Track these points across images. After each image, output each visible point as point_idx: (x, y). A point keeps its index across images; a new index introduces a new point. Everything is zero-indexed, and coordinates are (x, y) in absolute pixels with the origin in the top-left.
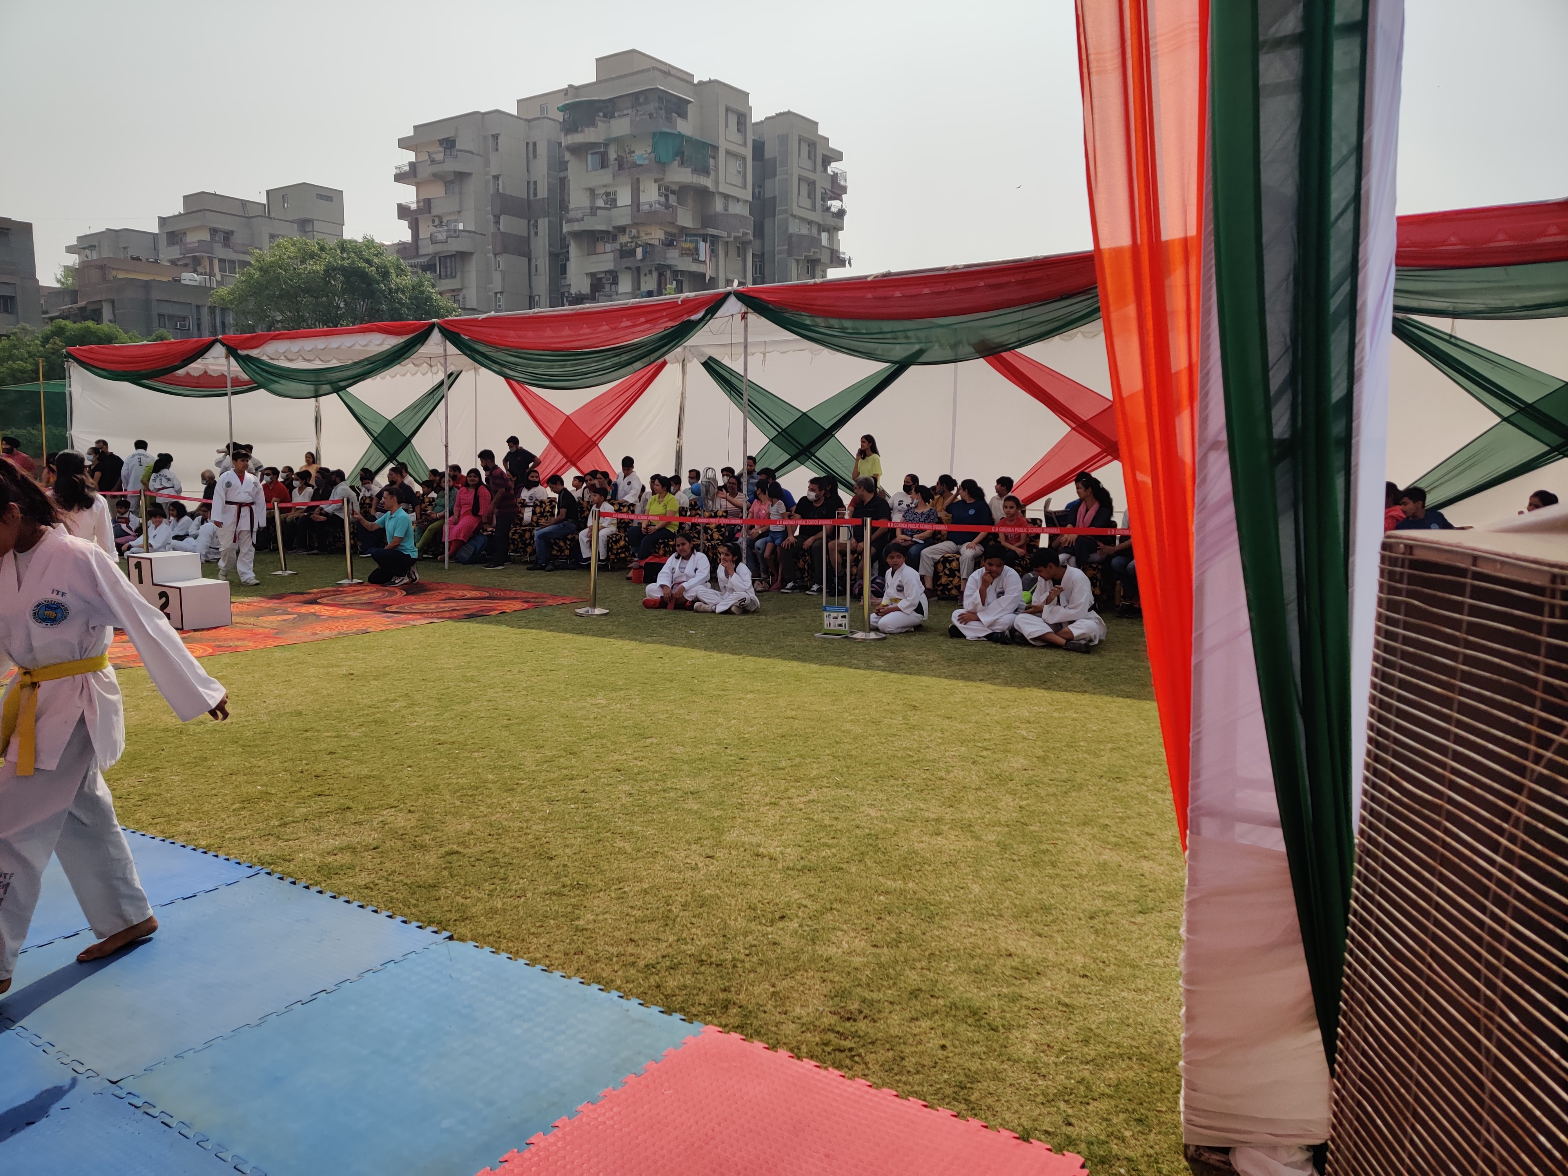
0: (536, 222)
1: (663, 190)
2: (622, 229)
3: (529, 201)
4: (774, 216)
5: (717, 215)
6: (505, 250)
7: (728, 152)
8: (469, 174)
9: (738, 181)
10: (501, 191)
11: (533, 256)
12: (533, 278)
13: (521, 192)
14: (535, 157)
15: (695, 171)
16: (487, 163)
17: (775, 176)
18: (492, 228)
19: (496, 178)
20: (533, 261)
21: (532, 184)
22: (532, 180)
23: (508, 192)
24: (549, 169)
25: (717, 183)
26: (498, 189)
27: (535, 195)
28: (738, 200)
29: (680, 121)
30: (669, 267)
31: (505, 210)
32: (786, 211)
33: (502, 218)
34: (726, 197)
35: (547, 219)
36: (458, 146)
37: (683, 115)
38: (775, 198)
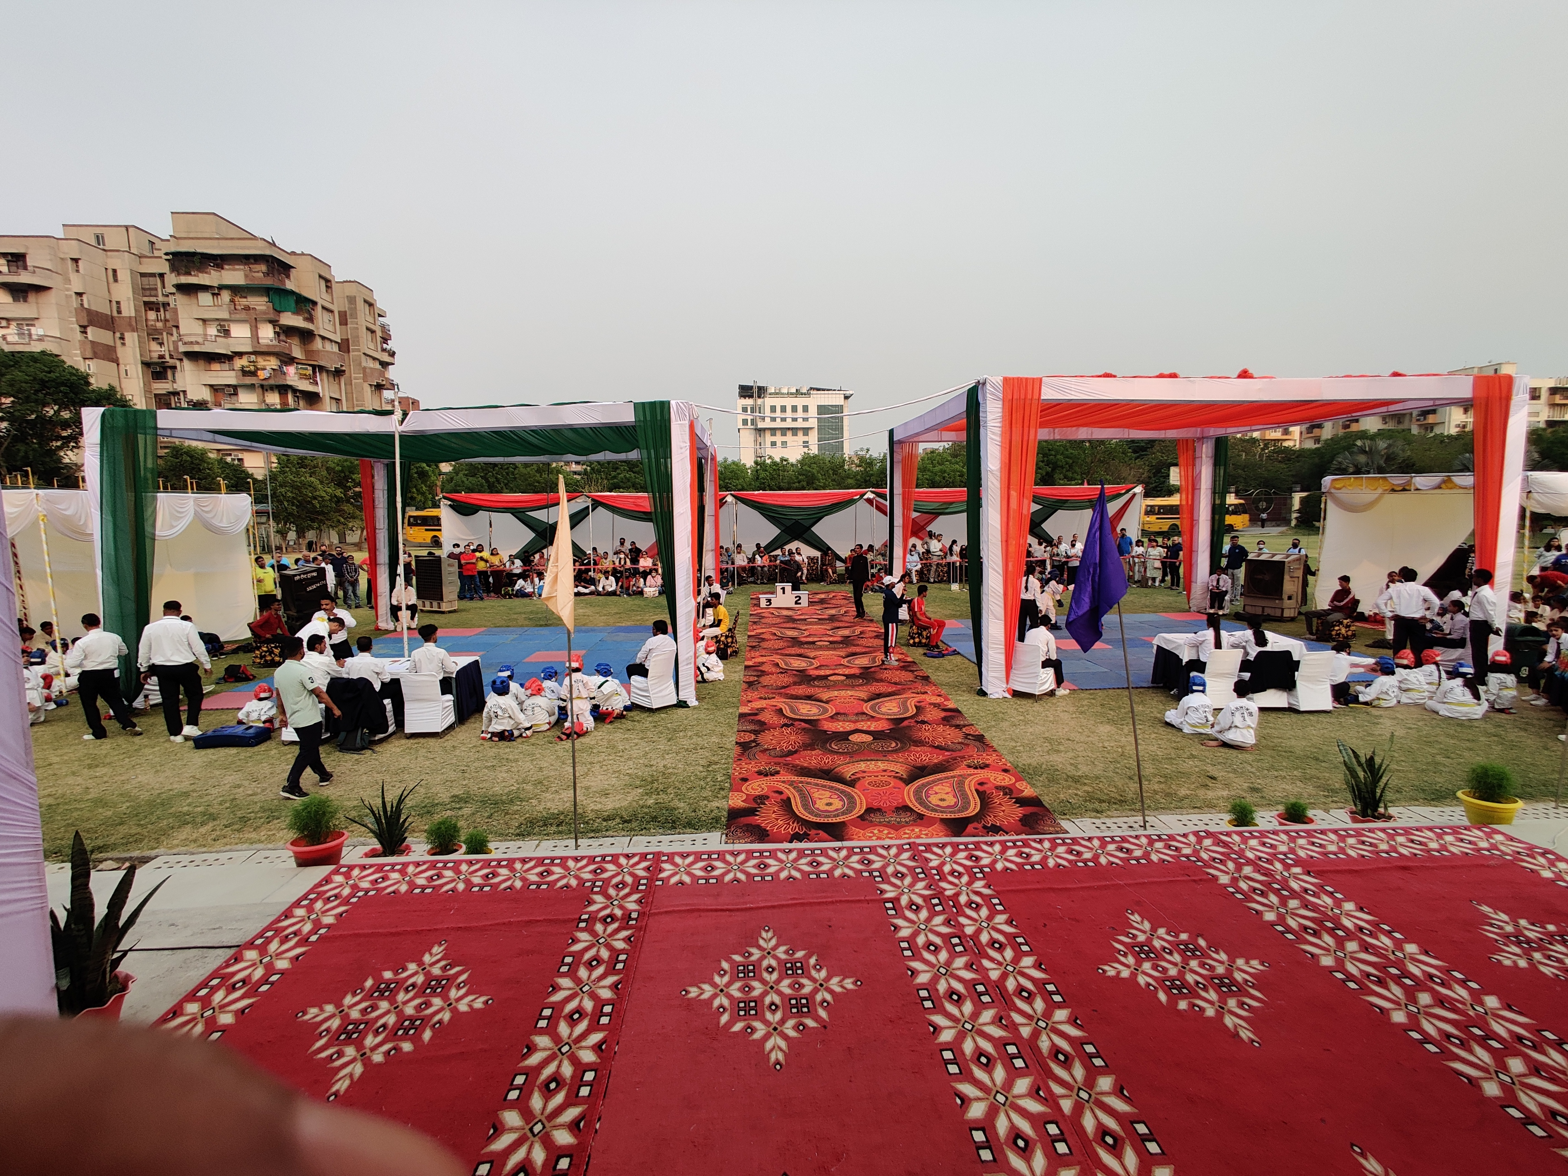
0: (122, 334)
1: (277, 329)
2: (240, 354)
3: (112, 317)
4: (349, 352)
5: (318, 351)
6: (95, 356)
7: (323, 308)
8: (49, 288)
9: (331, 329)
10: (86, 306)
11: (121, 361)
12: (123, 380)
13: (103, 308)
14: (116, 280)
15: (306, 319)
16: (68, 281)
17: (346, 324)
18: (79, 336)
19: (80, 294)
20: (122, 367)
21: (114, 304)
22: (114, 300)
23: (93, 308)
24: (134, 293)
25: (318, 328)
26: (82, 305)
27: (119, 312)
28: (331, 341)
29: (287, 281)
30: (290, 387)
31: (91, 323)
32: (359, 350)
33: (89, 330)
34: (323, 338)
35: (135, 334)
36: (30, 262)
37: (288, 277)
38: (348, 340)
